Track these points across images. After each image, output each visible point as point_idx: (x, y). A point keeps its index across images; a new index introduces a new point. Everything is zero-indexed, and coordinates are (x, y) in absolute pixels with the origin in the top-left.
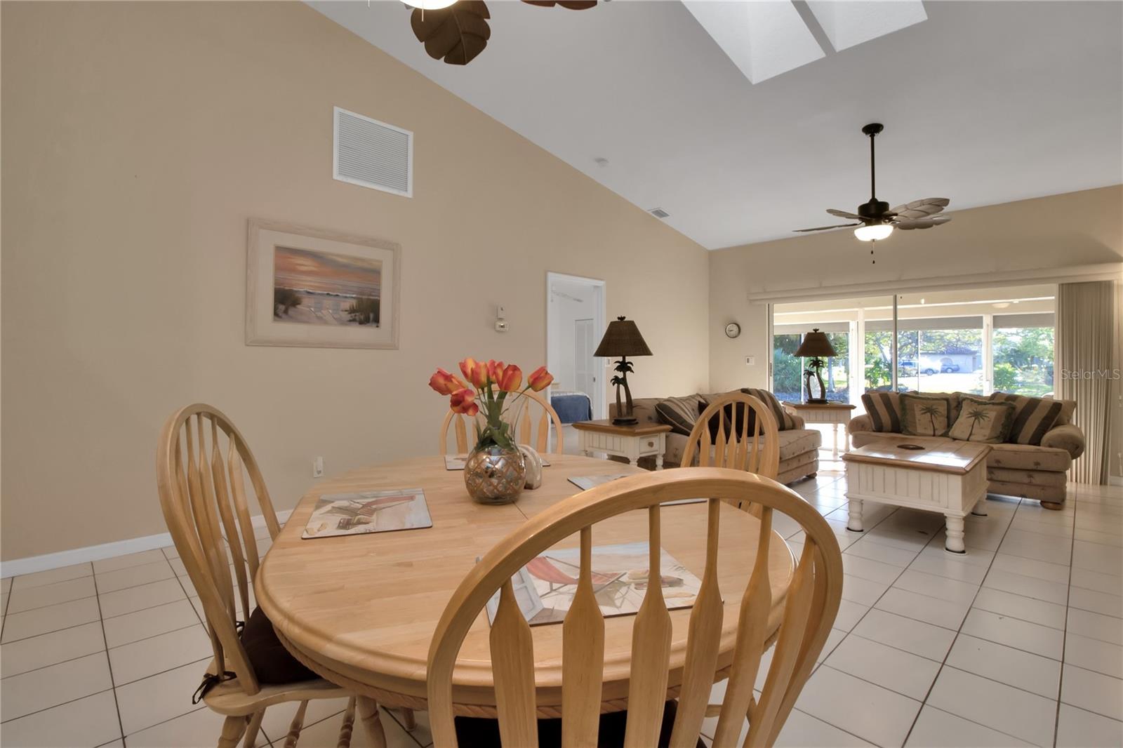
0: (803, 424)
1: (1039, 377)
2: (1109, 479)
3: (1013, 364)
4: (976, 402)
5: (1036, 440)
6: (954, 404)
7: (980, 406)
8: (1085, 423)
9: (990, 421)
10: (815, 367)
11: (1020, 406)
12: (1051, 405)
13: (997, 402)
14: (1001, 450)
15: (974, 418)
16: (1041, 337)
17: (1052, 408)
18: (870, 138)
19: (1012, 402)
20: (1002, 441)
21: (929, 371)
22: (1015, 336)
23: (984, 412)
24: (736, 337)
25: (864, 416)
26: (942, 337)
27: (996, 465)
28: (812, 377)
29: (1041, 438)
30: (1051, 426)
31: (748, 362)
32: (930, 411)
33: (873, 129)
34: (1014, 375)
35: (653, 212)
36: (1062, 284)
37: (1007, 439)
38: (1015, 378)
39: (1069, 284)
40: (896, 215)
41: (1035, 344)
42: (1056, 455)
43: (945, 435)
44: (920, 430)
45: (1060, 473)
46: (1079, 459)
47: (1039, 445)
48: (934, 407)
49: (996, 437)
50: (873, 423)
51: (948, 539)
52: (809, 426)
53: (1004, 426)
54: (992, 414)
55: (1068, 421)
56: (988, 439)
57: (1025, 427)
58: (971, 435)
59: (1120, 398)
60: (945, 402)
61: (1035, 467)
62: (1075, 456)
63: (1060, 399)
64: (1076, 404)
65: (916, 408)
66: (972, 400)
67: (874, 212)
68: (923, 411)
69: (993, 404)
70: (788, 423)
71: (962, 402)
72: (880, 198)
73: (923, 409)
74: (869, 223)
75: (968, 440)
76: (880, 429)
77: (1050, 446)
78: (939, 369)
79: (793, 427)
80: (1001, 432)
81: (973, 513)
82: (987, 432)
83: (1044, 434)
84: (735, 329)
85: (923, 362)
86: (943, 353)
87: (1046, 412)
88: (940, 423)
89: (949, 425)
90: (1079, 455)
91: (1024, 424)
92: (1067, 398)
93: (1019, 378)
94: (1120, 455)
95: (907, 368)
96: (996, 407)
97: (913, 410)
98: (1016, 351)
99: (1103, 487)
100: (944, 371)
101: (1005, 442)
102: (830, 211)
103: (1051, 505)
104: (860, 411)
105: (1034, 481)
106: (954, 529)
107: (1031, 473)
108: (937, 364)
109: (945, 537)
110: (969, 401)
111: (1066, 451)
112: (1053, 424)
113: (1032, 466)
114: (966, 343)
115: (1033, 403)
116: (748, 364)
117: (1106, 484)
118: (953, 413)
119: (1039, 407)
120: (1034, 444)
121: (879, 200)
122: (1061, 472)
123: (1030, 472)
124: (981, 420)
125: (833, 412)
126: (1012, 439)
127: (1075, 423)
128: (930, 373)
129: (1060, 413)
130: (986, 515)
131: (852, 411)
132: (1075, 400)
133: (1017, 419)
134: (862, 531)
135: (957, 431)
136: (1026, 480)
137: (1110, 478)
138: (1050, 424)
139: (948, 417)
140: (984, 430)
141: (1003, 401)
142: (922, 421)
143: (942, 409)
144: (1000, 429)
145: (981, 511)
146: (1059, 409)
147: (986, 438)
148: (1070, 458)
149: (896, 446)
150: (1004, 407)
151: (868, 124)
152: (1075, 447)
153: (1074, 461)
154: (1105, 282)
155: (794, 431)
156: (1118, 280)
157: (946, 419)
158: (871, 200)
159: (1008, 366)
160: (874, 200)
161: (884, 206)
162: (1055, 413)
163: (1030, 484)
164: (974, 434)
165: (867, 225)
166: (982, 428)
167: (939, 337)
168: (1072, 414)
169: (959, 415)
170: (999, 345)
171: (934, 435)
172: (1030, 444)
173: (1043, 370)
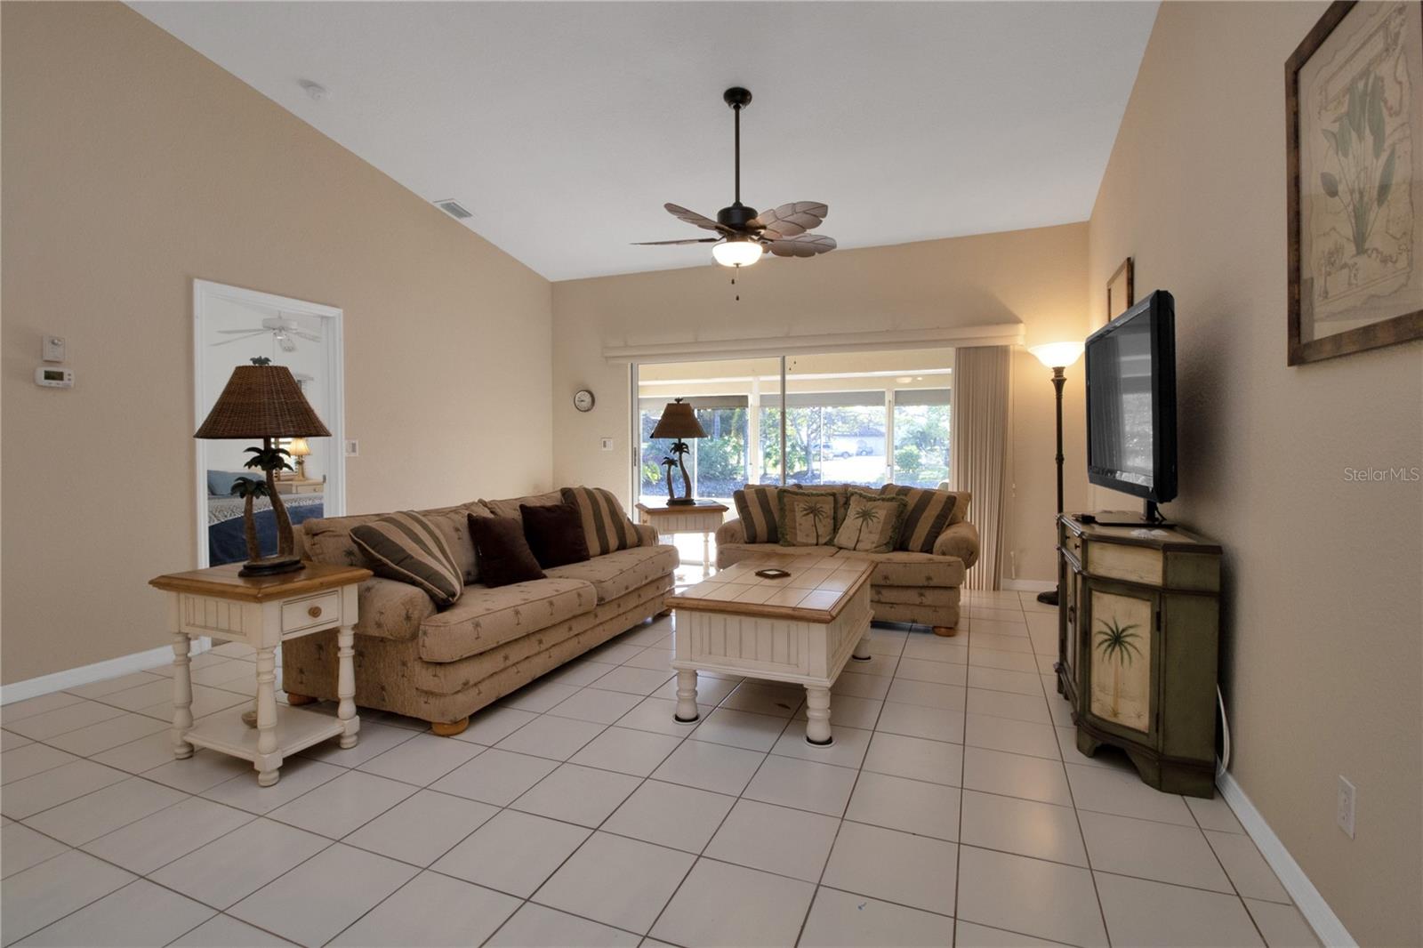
0: (654, 537)
1: (939, 459)
2: (1002, 584)
3: (919, 446)
4: (865, 497)
5: (928, 548)
6: (841, 500)
7: (870, 503)
8: (978, 521)
9: (879, 522)
10: (678, 453)
11: (912, 502)
12: (944, 499)
13: (888, 497)
14: (889, 562)
15: (861, 519)
16: (942, 419)
17: (946, 502)
18: (734, 111)
19: (903, 497)
20: (891, 549)
21: (845, 455)
22: (921, 418)
23: (873, 511)
24: (587, 411)
25: (733, 522)
26: (856, 417)
27: (883, 583)
28: (673, 467)
29: (934, 542)
30: (945, 526)
31: (605, 446)
32: (813, 511)
33: (738, 97)
34: (918, 457)
35: (443, 206)
36: (960, 349)
37: (898, 546)
38: (920, 460)
39: (966, 348)
40: (764, 227)
41: (937, 426)
42: (949, 565)
43: (830, 543)
44: (801, 538)
45: (953, 588)
46: (972, 568)
47: (931, 553)
48: (818, 506)
49: (885, 544)
50: (745, 530)
51: (809, 723)
52: (664, 540)
53: (895, 529)
54: (882, 512)
55: (963, 518)
56: (876, 547)
57: (917, 530)
58: (858, 541)
59: (1014, 487)
60: (831, 498)
61: (926, 584)
62: (969, 565)
63: (955, 490)
64: (970, 496)
65: (797, 509)
66: (861, 495)
67: (737, 223)
68: (805, 512)
69: (883, 500)
70: (631, 537)
71: (850, 497)
72: (745, 203)
73: (805, 510)
74: (731, 237)
75: (855, 549)
76: (753, 539)
77: (944, 554)
78: (855, 453)
79: (640, 543)
80: (891, 537)
81: (854, 657)
82: (875, 537)
83: (937, 537)
84: (587, 398)
85: (840, 445)
86: (856, 435)
87: (939, 509)
88: (825, 527)
89: (835, 529)
90: (973, 564)
91: (916, 526)
92: (962, 490)
93: (923, 461)
94: (1012, 553)
95: (824, 451)
96: (886, 503)
97: (794, 511)
98: (921, 433)
99: (996, 592)
100: (859, 454)
101: (895, 550)
102: (671, 208)
103: (943, 630)
104: (732, 514)
105: (924, 600)
106: (818, 706)
107: (923, 591)
108: (851, 445)
109: (805, 720)
110: (858, 496)
111: (960, 559)
112: (947, 524)
113: (923, 582)
114: (877, 424)
115: (927, 496)
116: (604, 449)
117: (998, 589)
118: (841, 512)
119: (932, 502)
120: (927, 552)
121: (744, 205)
122: (955, 588)
123: (922, 588)
124: (870, 521)
125: (700, 517)
126: (900, 544)
127: (969, 520)
128: (846, 455)
129: (955, 508)
130: (869, 658)
131: (724, 513)
132: (969, 491)
133: (907, 520)
134: (696, 718)
135: (845, 536)
136: (917, 600)
137: (1003, 582)
138: (944, 524)
139: (835, 518)
140: (873, 533)
141: (894, 495)
142: (803, 525)
143: (828, 508)
144: (890, 533)
145: (863, 654)
146: (953, 505)
147: (874, 545)
148: (964, 568)
149: (753, 573)
150: (894, 504)
151: (730, 87)
152: (969, 554)
153: (968, 570)
154: (1002, 346)
155: (640, 548)
156: (1014, 345)
157: (832, 521)
158: (735, 204)
159: (914, 449)
160: (738, 203)
161: (750, 213)
162: (949, 508)
163: (921, 605)
164: (862, 541)
165: (728, 241)
166: (870, 532)
167: (853, 418)
168: (966, 508)
169: (846, 515)
170: (907, 427)
171: (817, 545)
172: (921, 551)
173: (944, 452)
